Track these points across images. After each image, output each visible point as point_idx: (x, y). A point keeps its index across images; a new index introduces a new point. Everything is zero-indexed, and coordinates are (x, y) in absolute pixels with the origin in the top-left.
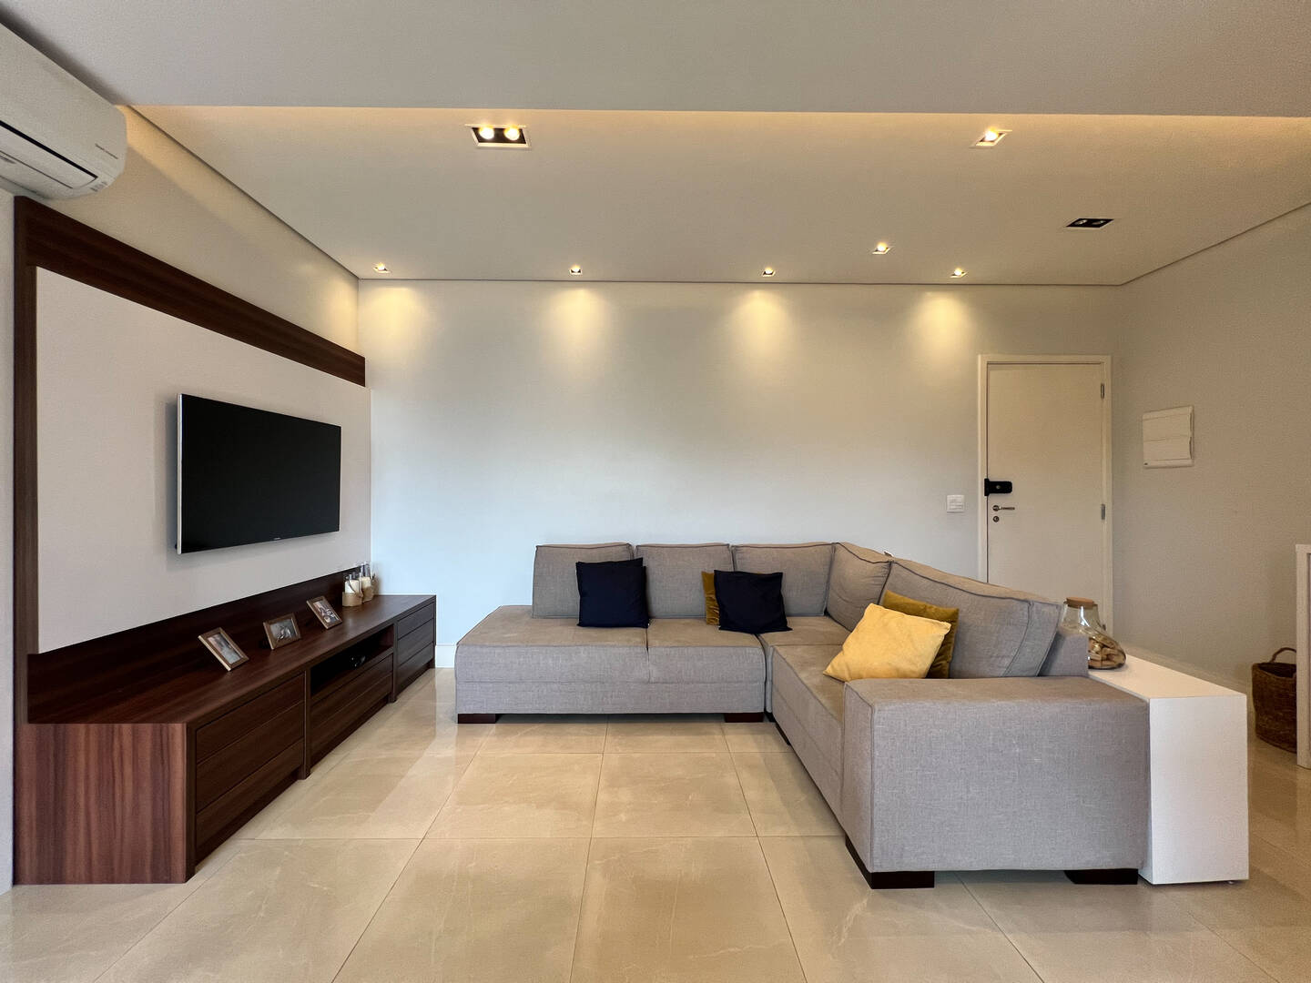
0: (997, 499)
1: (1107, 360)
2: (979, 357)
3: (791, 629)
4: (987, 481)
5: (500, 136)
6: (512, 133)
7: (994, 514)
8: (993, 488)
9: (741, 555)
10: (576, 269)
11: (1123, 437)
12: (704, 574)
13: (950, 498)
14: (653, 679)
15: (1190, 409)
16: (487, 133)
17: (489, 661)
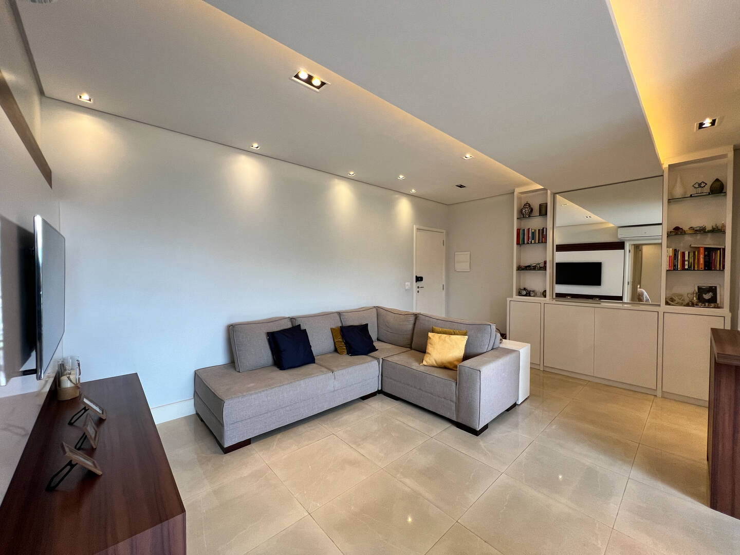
0: (420, 284)
1: (444, 231)
2: (415, 226)
3: (377, 350)
4: (416, 276)
5: (309, 80)
6: (316, 82)
7: (418, 289)
8: (419, 279)
9: (343, 317)
10: (255, 145)
11: (449, 260)
12: (332, 330)
13: (406, 283)
14: (336, 389)
15: (469, 253)
16: (304, 75)
17: (248, 405)
